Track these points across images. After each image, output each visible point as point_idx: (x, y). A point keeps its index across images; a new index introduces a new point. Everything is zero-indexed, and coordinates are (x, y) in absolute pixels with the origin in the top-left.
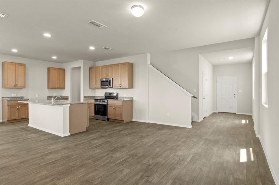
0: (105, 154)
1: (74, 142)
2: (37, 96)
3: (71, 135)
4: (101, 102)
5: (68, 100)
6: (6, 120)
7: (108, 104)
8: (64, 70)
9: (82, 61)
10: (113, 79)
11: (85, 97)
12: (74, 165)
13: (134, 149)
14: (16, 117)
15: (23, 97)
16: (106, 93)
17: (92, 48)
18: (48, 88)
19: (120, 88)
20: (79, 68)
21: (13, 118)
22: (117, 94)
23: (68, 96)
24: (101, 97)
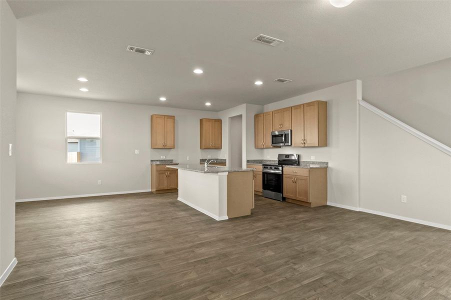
0: (282, 261)
1: (234, 231)
2: (188, 158)
3: (229, 219)
4: (273, 170)
5: (226, 165)
6: (154, 190)
7: (284, 173)
8: (219, 121)
9: (244, 105)
10: (291, 131)
11: (248, 161)
12: (234, 271)
13: (336, 260)
14: (165, 186)
15: (172, 160)
16: (280, 155)
17: (259, 83)
18: (201, 148)
19: (304, 147)
20: (241, 116)
21: (162, 187)
22: (299, 156)
23: (226, 160)
24: (273, 161)
